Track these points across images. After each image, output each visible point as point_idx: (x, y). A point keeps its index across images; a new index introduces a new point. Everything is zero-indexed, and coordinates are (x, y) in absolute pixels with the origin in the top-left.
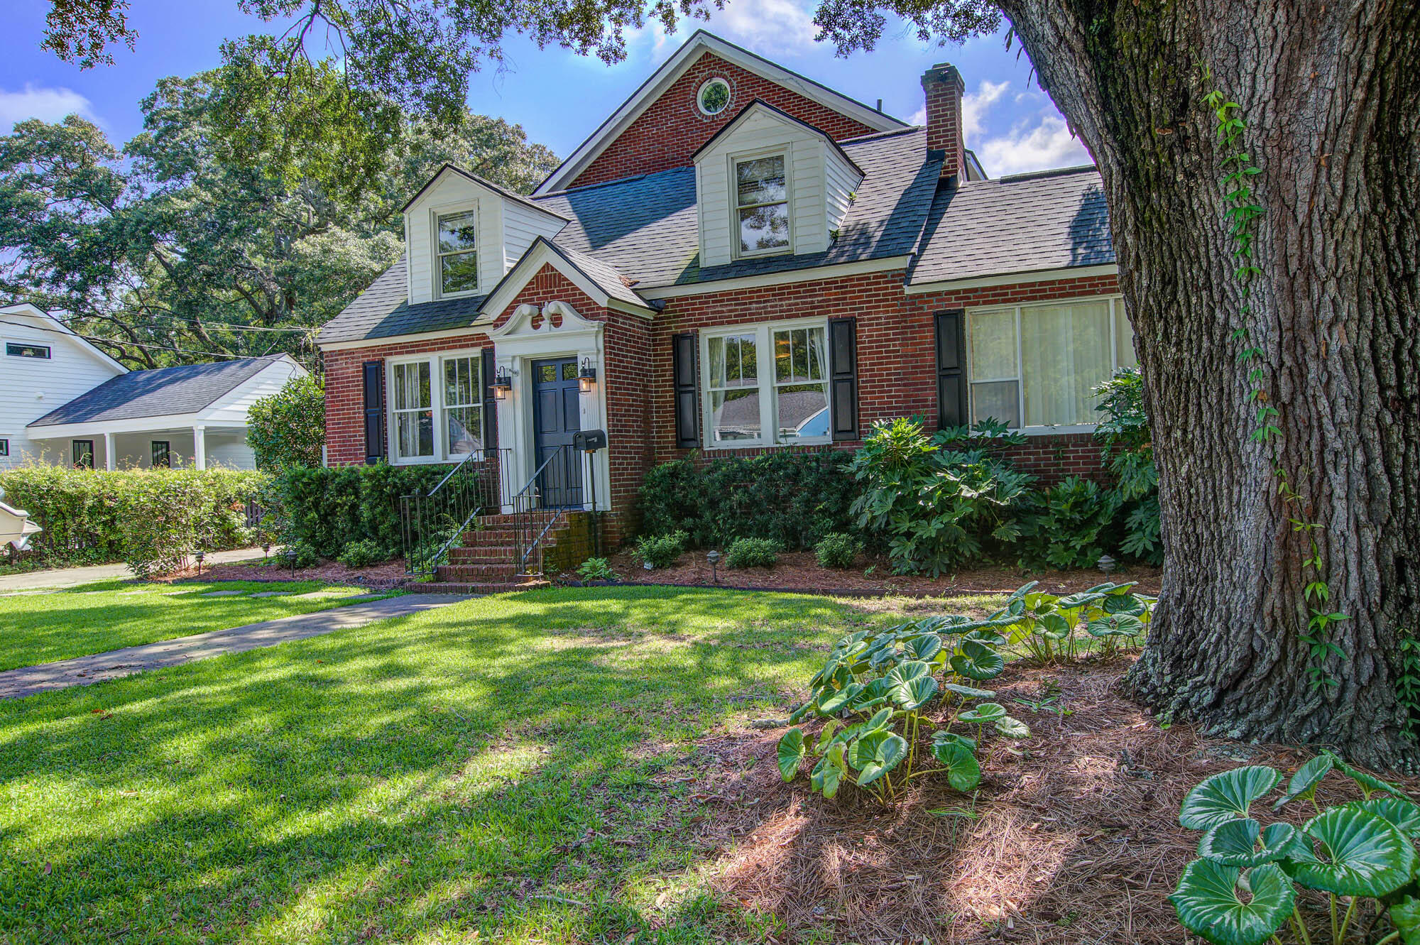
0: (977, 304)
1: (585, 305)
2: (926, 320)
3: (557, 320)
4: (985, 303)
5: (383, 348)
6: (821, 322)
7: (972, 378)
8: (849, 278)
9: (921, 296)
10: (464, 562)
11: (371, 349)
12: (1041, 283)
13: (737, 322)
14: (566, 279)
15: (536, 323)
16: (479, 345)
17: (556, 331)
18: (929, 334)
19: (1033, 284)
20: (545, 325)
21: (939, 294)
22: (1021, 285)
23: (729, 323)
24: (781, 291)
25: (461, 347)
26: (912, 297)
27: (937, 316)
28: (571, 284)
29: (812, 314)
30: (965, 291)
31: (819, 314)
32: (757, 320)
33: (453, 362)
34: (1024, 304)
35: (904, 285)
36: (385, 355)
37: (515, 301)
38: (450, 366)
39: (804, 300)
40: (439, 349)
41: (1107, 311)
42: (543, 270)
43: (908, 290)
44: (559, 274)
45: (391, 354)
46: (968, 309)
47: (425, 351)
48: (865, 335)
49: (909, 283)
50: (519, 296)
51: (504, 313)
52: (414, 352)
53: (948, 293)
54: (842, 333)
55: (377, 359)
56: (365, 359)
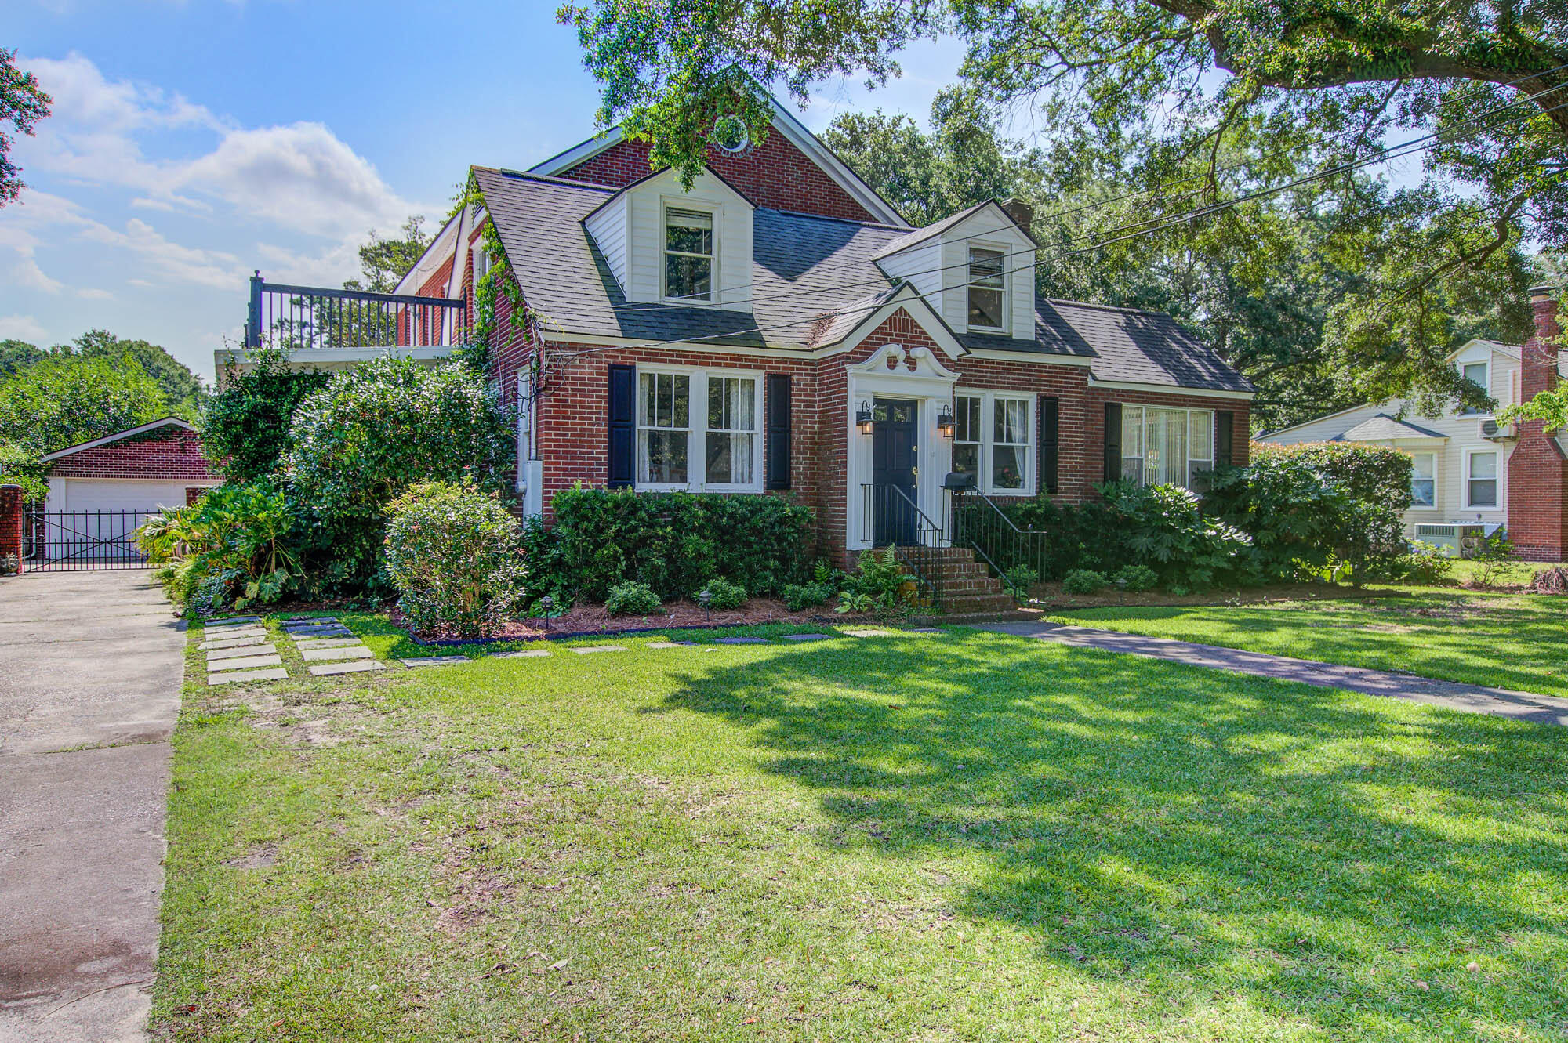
0: (1129, 401)
2: (1099, 408)
3: (912, 364)
4: (1132, 401)
5: (637, 351)
6: (1032, 398)
7: (1124, 454)
8: (1054, 366)
9: (1099, 389)
11: (623, 350)
14: (918, 327)
15: (891, 362)
16: (763, 368)
17: (908, 374)
18: (1101, 419)
21: (1109, 389)
26: (1093, 389)
27: (1107, 405)
28: (924, 332)
29: (1026, 389)
30: (1123, 391)
31: (1030, 390)
33: (720, 380)
34: (1152, 406)
35: (1089, 378)
36: (640, 359)
37: (869, 337)
38: (714, 383)
39: (1022, 376)
40: (707, 364)
41: (1185, 417)
42: (896, 313)
43: (1091, 383)
44: (913, 320)
45: (649, 360)
46: (1124, 405)
47: (695, 363)
48: (1063, 412)
49: (1094, 378)
50: (873, 333)
51: (858, 347)
52: (680, 362)
53: (1114, 390)
54: (1049, 409)
55: (628, 362)
56: (612, 361)
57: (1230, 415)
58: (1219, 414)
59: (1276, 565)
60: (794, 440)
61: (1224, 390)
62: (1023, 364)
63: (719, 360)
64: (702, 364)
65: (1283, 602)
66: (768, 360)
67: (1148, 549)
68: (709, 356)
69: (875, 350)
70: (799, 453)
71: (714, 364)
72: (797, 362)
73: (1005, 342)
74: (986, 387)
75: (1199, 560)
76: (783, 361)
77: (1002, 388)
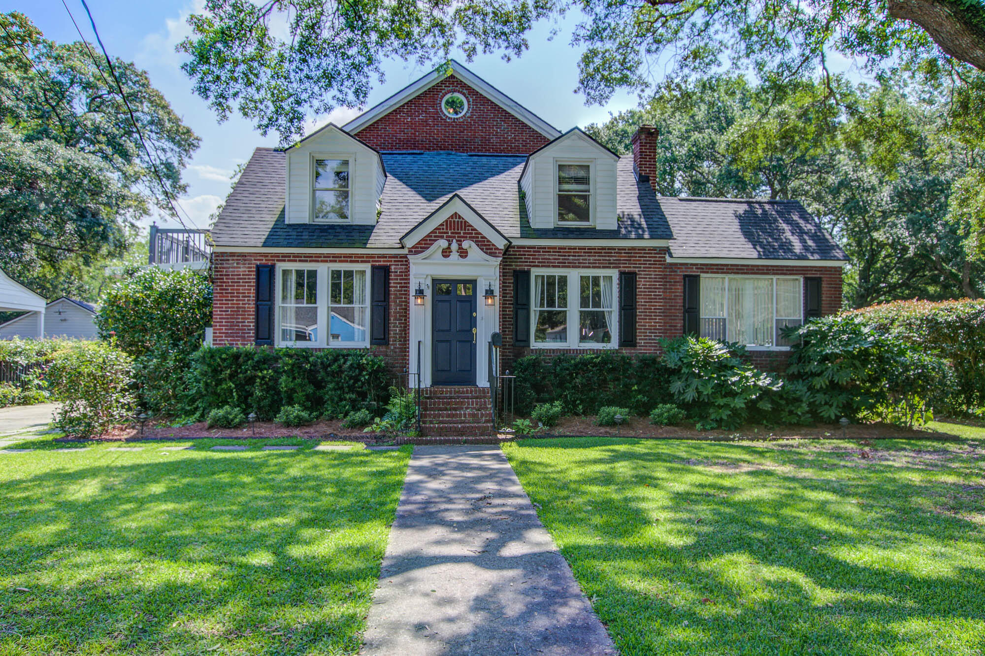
0: (707, 272)
1: (485, 245)
2: (678, 279)
3: (463, 253)
4: (712, 273)
5: (276, 255)
6: (614, 274)
7: (703, 315)
8: (633, 248)
9: (676, 264)
10: (431, 422)
11: (265, 255)
12: (742, 265)
13: (559, 267)
14: (471, 226)
15: (446, 253)
16: (369, 262)
17: (462, 261)
18: (680, 288)
19: (737, 265)
20: (455, 256)
21: (687, 264)
22: (732, 265)
23: (554, 267)
24: (590, 250)
25: (351, 262)
26: (671, 264)
27: (685, 276)
28: (475, 230)
29: (609, 267)
30: (701, 265)
31: (614, 267)
32: (573, 267)
33: (339, 272)
34: (732, 276)
35: (667, 256)
36: (278, 261)
37: (428, 236)
38: (336, 275)
39: (604, 258)
40: (326, 261)
41: (772, 284)
42: (452, 217)
43: (669, 260)
44: (466, 222)
45: (284, 261)
46: (702, 275)
47: (318, 261)
48: (642, 284)
49: (671, 256)
50: (432, 232)
51: (419, 243)
52: (306, 261)
53: (692, 264)
54: (628, 282)
55: (270, 263)
56: (258, 263)
57: (818, 281)
58: (806, 280)
59: (827, 407)
60: (392, 311)
61: (808, 259)
62: (603, 248)
63: (335, 258)
64: (322, 261)
65: (787, 439)
66: (371, 256)
67: (679, 391)
68: (327, 256)
69: (432, 244)
70: (396, 319)
71: (331, 261)
72: (395, 256)
73: (593, 233)
74: (569, 267)
75: (721, 401)
76: (384, 256)
77: (584, 267)
